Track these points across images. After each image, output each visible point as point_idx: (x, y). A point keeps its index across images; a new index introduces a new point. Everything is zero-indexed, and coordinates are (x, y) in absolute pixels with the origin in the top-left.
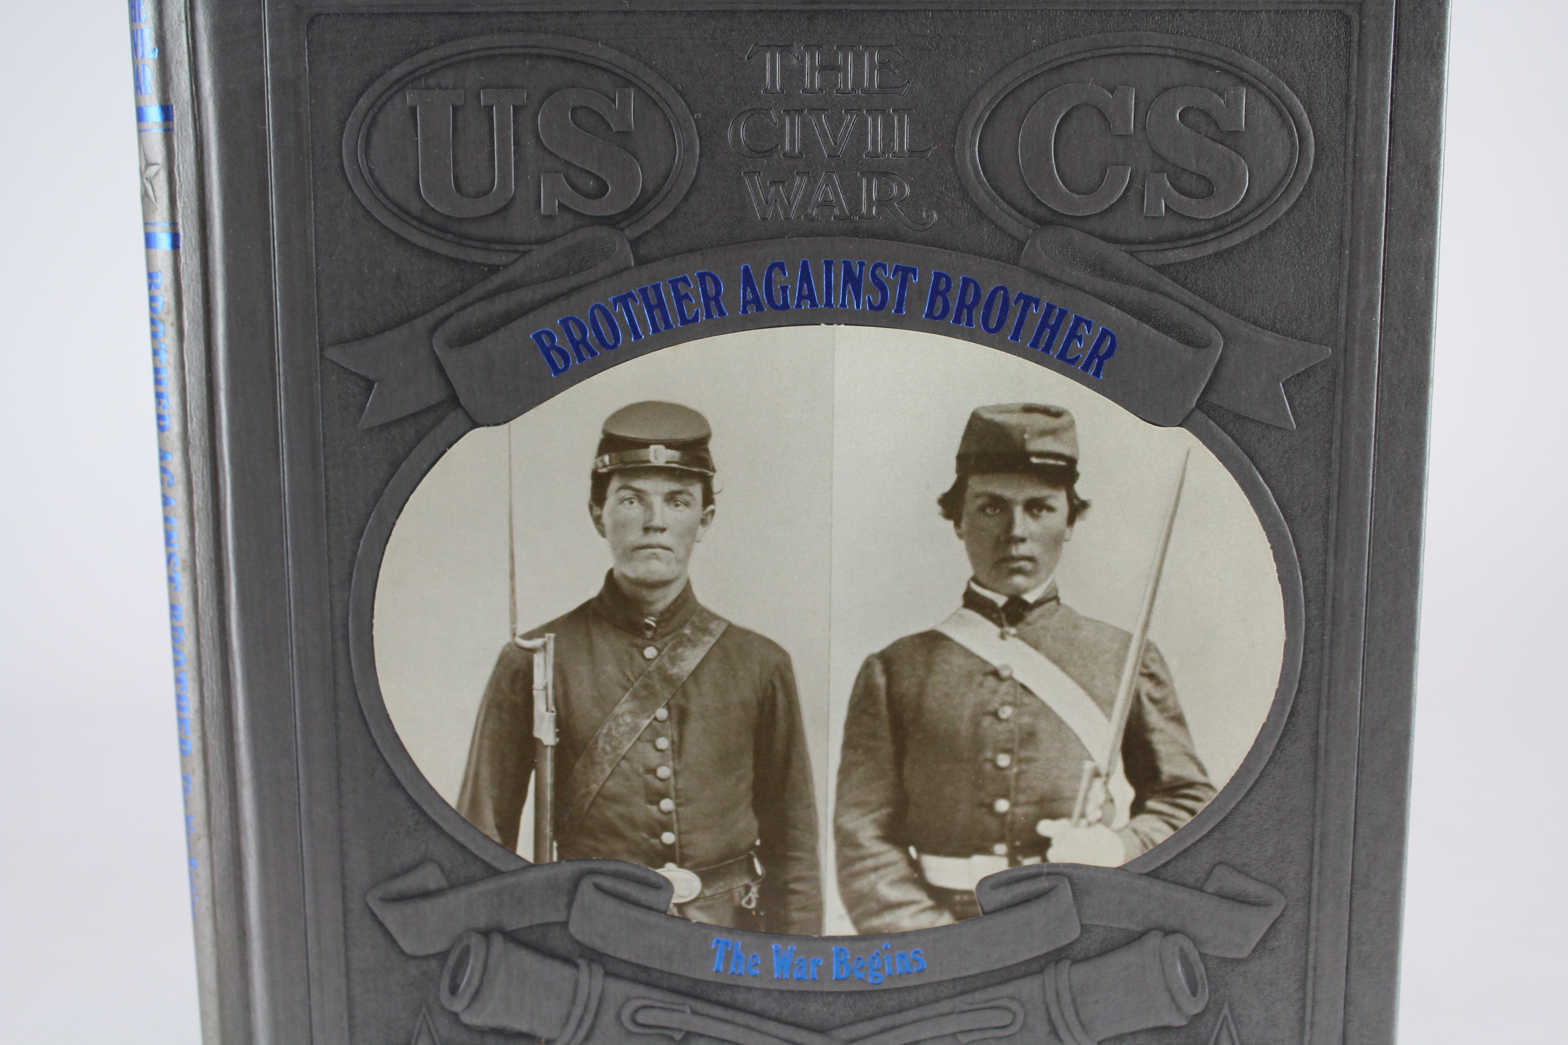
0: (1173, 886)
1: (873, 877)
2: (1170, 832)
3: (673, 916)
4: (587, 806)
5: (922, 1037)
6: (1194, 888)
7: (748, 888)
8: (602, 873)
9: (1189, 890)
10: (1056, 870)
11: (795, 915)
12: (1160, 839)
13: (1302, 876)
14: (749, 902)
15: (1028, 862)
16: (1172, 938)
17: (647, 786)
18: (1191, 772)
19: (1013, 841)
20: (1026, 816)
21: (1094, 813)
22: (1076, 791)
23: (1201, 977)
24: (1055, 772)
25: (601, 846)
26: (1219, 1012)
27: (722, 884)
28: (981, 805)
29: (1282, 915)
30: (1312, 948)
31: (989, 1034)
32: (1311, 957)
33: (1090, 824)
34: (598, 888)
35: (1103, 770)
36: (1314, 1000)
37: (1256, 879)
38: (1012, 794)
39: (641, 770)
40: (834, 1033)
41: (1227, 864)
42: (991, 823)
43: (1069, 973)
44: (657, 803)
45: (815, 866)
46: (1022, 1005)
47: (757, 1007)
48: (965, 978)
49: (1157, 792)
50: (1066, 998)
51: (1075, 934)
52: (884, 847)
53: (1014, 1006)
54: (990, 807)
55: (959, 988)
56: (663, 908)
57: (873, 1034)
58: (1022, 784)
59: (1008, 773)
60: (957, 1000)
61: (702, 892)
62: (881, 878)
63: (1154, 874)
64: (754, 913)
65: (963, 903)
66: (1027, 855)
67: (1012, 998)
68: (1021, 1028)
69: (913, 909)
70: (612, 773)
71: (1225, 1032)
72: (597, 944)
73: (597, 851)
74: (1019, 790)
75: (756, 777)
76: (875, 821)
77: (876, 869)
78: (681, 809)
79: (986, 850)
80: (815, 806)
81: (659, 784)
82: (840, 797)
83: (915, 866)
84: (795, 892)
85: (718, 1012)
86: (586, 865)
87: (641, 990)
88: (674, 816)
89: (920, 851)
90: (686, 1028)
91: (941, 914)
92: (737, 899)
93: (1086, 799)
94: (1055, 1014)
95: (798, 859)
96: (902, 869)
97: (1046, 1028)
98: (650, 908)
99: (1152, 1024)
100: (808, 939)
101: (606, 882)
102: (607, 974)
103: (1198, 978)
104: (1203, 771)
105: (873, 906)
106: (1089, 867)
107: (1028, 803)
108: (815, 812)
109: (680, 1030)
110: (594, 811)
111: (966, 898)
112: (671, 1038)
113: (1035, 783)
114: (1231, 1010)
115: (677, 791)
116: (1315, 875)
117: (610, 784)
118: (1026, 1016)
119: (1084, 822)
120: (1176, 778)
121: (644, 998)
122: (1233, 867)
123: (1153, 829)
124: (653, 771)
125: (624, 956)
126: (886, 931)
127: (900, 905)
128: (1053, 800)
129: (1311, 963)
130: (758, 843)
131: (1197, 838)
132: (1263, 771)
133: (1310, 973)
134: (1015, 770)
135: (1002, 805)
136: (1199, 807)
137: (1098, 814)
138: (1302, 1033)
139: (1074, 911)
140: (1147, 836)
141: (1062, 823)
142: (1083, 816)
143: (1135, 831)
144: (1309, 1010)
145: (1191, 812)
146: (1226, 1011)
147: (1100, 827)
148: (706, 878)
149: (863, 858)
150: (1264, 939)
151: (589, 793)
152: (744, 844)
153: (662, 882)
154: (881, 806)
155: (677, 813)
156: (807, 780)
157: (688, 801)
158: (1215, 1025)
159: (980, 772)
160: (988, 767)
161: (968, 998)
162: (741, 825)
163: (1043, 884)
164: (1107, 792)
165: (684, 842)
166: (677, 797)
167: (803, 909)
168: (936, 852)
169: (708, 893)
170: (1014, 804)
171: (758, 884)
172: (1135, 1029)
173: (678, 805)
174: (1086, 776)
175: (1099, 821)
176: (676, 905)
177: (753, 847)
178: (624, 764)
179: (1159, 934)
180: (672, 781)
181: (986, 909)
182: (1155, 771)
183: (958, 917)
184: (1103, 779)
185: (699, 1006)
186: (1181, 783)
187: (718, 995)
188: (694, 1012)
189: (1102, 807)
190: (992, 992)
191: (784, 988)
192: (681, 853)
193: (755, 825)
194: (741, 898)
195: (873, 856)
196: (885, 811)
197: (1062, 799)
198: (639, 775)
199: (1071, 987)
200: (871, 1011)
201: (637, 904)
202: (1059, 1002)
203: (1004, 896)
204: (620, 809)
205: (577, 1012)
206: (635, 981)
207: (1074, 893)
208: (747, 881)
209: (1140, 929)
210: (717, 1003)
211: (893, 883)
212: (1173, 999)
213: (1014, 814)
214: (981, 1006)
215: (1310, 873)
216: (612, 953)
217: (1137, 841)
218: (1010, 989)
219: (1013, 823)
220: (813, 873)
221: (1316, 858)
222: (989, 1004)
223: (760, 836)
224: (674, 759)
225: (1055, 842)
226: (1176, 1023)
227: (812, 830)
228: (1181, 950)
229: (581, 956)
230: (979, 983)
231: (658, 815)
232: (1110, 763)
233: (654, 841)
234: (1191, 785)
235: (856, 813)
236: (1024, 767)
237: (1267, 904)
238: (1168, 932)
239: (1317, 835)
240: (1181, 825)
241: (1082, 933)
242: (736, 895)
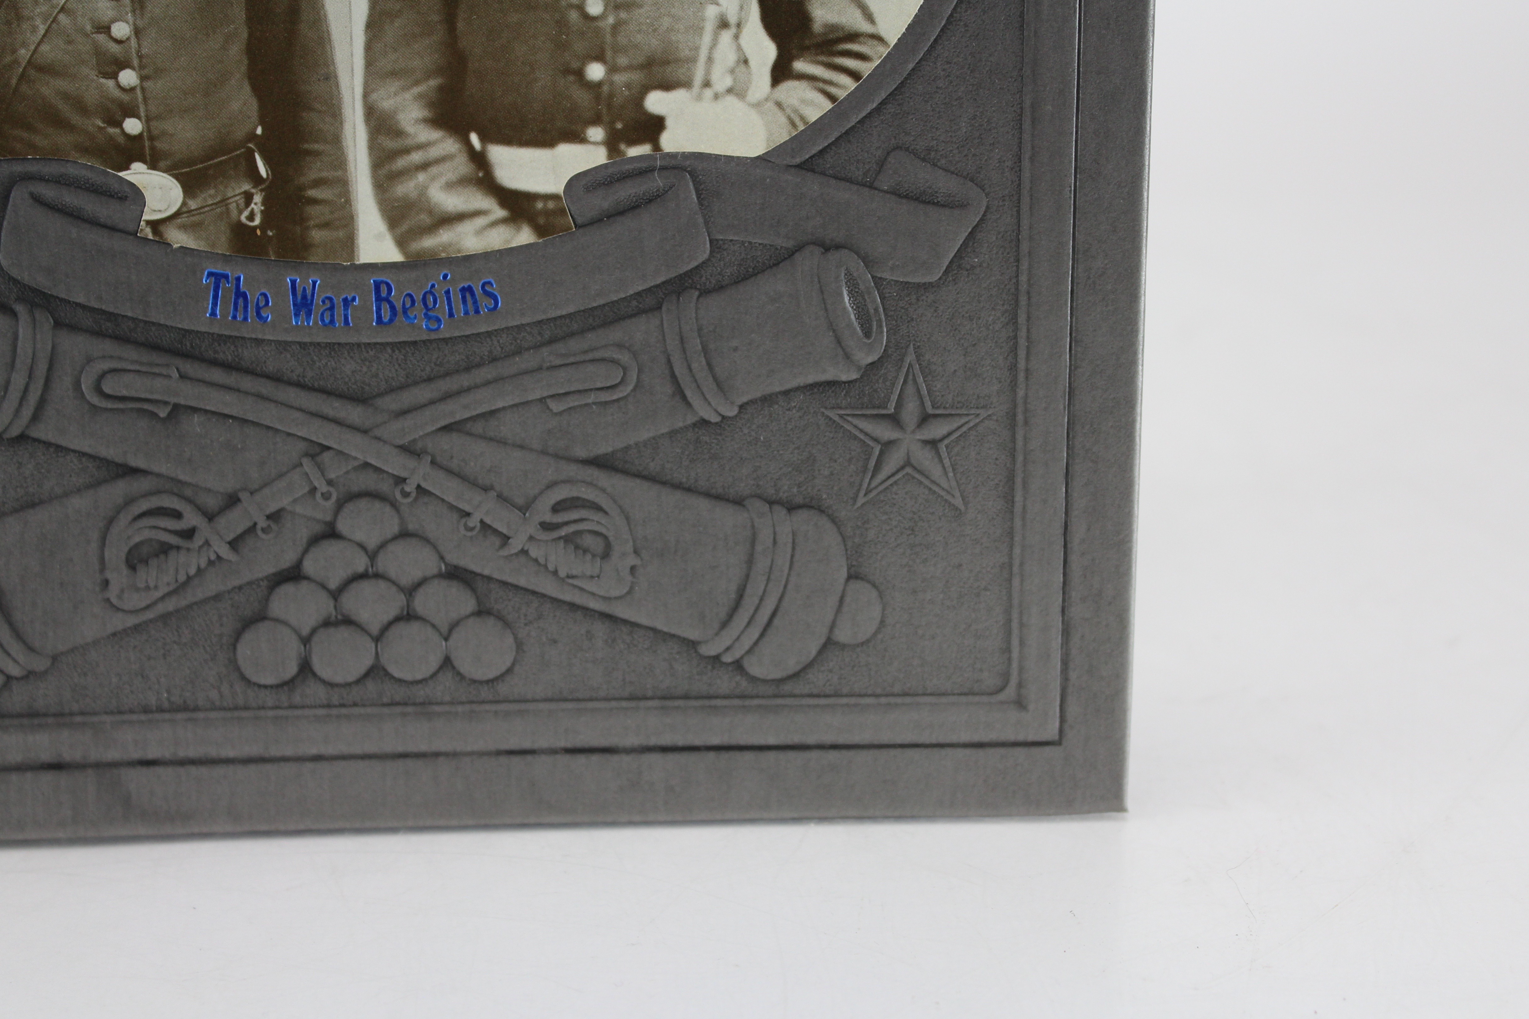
0: (833, 182)
1: (422, 177)
2: (828, 105)
3: (146, 239)
4: (14, 81)
5: (500, 404)
6: (864, 185)
7: (248, 198)
8: (41, 179)
9: (855, 188)
10: (673, 162)
11: (317, 235)
12: (813, 115)
13: (1009, 164)
14: (251, 218)
15: (634, 152)
16: (834, 256)
17: (98, 52)
18: (854, 20)
19: (612, 123)
20: (628, 86)
21: (722, 81)
22: (697, 49)
23: (876, 310)
24: (666, 22)
25: (38, 140)
26: (902, 360)
27: (212, 192)
28: (567, 71)
29: (982, 220)
30: (1024, 266)
31: (591, 398)
32: (1023, 278)
33: (716, 97)
34: (37, 200)
35: (733, 20)
36: (1028, 338)
37: (946, 170)
38: (609, 54)
39: (88, 28)
40: (379, 402)
41: (907, 149)
42: (582, 97)
43: (697, 309)
44: (114, 76)
45: (340, 162)
46: (635, 355)
47: (271, 367)
48: (555, 319)
49: (808, 48)
50: (695, 344)
51: (704, 253)
52: (435, 134)
53: (625, 357)
54: (580, 74)
55: (547, 335)
56: (131, 227)
57: (432, 402)
58: (622, 40)
59: (601, 24)
60: (545, 351)
61: (184, 204)
62: (433, 179)
63: (807, 166)
64: (259, 232)
65: (547, 213)
66: (633, 142)
67: (620, 346)
68: (634, 389)
69: (480, 221)
70: (47, 31)
71: (910, 389)
72: (41, 281)
73: (33, 147)
74: (618, 50)
75: (251, 35)
76: (420, 97)
77: (424, 166)
78: (148, 84)
79: (577, 137)
80: (336, 77)
81: (114, 48)
82: (369, 63)
83: (480, 160)
84: (315, 201)
85: (217, 375)
86: (18, 168)
87: (108, 346)
88: (139, 92)
89: (485, 139)
90: (173, 400)
91: (519, 229)
92: (234, 213)
93: (710, 60)
94: (679, 370)
95: (317, 154)
96: (462, 166)
97: (669, 389)
98: (113, 229)
99: (811, 379)
100: (336, 268)
101: (48, 192)
102: (58, 324)
103: (872, 311)
104: (869, 17)
105: (424, 218)
106: (718, 157)
107: (630, 68)
108: (337, 85)
109: (166, 403)
110: (24, 88)
111: (551, 205)
112: (154, 415)
113: (639, 38)
114: (919, 357)
115: (140, 57)
116: (1026, 163)
117: (45, 48)
118: (640, 371)
119: (708, 93)
120: (833, 28)
121: (111, 357)
122: (915, 153)
123: (803, 101)
124: (105, 29)
125: (81, 299)
126: (443, 255)
127: (461, 217)
128: (667, 62)
129: (1024, 287)
130: (259, 131)
131: (864, 114)
132: (951, 15)
133: (1023, 300)
134: (611, 20)
135: (596, 71)
136: (866, 68)
137: (728, 82)
138: (1013, 385)
139: (701, 220)
140: (796, 111)
141: (679, 94)
142: (707, 84)
143: (779, 105)
144: (1022, 353)
145: (855, 75)
146: (911, 357)
147: (731, 100)
148: (190, 185)
149: (407, 151)
150: (959, 255)
151: (16, 62)
152: (240, 133)
153: (127, 189)
154: (428, 76)
155: (143, 89)
156: (323, 40)
157: (159, 72)
158: (896, 377)
159: (562, 24)
160: (574, 15)
161: (560, 347)
162: (235, 106)
163: (658, 182)
164: (739, 48)
165: (155, 132)
166: (142, 67)
167: (326, 225)
168: (508, 141)
169: (193, 205)
170: (612, 69)
171: (261, 190)
172: (788, 386)
173: (143, 78)
174: (709, 27)
175: (730, 91)
176: (149, 223)
177: (252, 137)
178: (62, 17)
179: (818, 251)
180: (133, 42)
181: (580, 221)
182: (805, 19)
183: (540, 231)
184: (733, 30)
185: (190, 368)
186: (841, 34)
187: (216, 352)
188: (183, 377)
189: (732, 71)
190: (592, 338)
191: (307, 340)
192: (153, 148)
193: (254, 106)
194: (240, 212)
195: (420, 147)
196: (434, 83)
197: (677, 61)
198: (87, 35)
199: (700, 330)
200: (428, 369)
201: (94, 223)
202: (684, 351)
203: (602, 201)
204: (61, 84)
205: (19, 380)
206: (98, 334)
207: (699, 196)
208: (246, 187)
209: (790, 244)
210: (214, 363)
211: (450, 186)
212: (839, 341)
213: (612, 83)
214: (578, 358)
215: (1019, 159)
216: (63, 295)
217: (783, 120)
218: (616, 334)
219: (611, 96)
220: (339, 173)
221: (1026, 137)
222: (590, 356)
223: (262, 122)
224: (134, 11)
225: (669, 123)
226: (844, 378)
227: (335, 113)
228: (848, 273)
229: (19, 299)
230: (575, 327)
231: (117, 93)
232: (741, 8)
233: (112, 130)
234: (854, 36)
235: (394, 86)
236: (623, 15)
237: (963, 206)
238: (827, 247)
239: (1027, 103)
240: (842, 94)
241: (711, 252)
242: (233, 206)
